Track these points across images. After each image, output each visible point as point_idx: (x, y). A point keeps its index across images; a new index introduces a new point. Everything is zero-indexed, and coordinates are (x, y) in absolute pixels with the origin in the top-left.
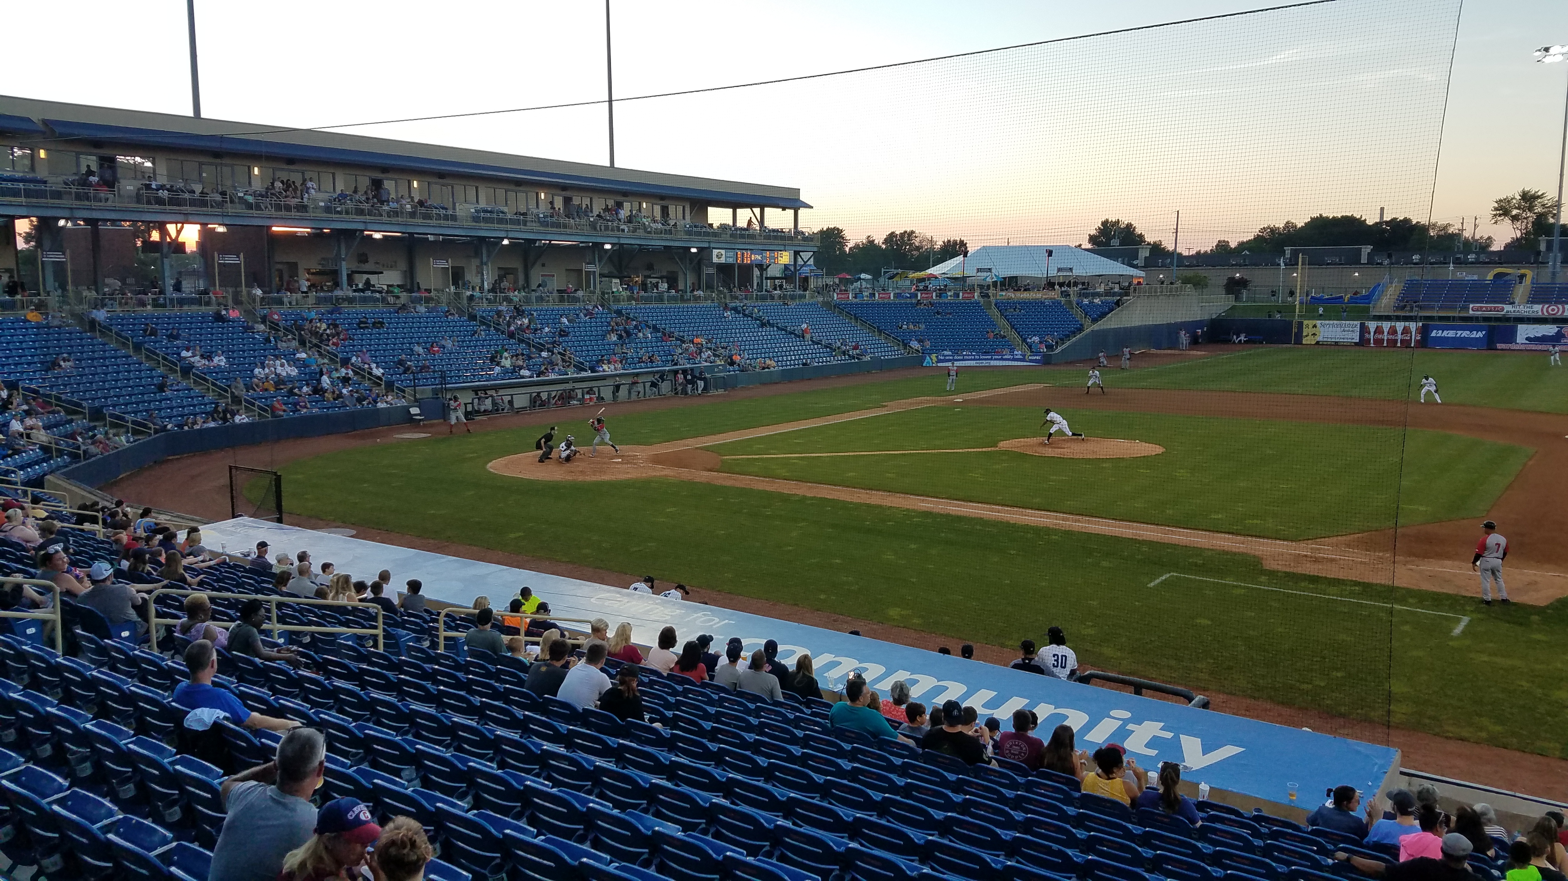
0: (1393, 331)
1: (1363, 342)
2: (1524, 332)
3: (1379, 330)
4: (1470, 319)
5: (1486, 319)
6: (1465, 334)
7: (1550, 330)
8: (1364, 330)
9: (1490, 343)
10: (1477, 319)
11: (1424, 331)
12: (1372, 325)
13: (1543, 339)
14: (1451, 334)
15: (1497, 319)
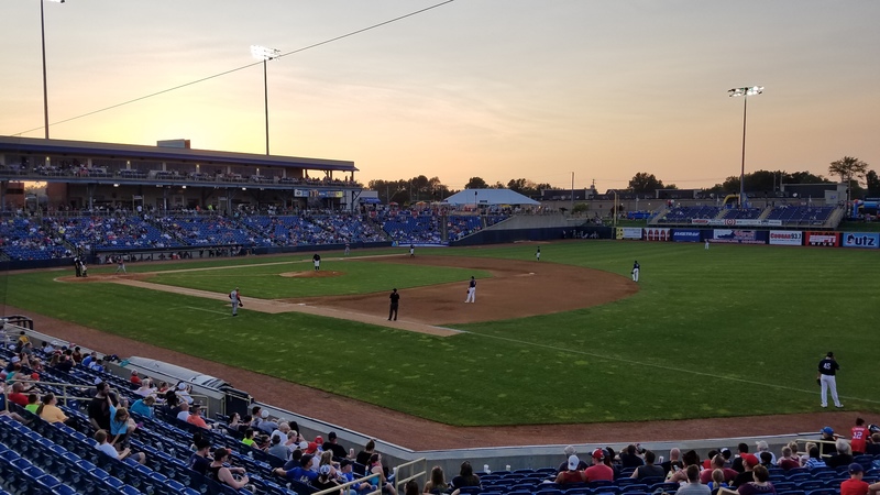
0: (657, 233)
1: (643, 238)
2: (717, 233)
3: (650, 232)
4: (692, 226)
5: (700, 226)
6: (690, 234)
7: (729, 232)
8: (644, 232)
9: (701, 239)
10: (695, 226)
11: (671, 232)
12: (647, 230)
13: (726, 237)
14: (683, 234)
15: (705, 227)
